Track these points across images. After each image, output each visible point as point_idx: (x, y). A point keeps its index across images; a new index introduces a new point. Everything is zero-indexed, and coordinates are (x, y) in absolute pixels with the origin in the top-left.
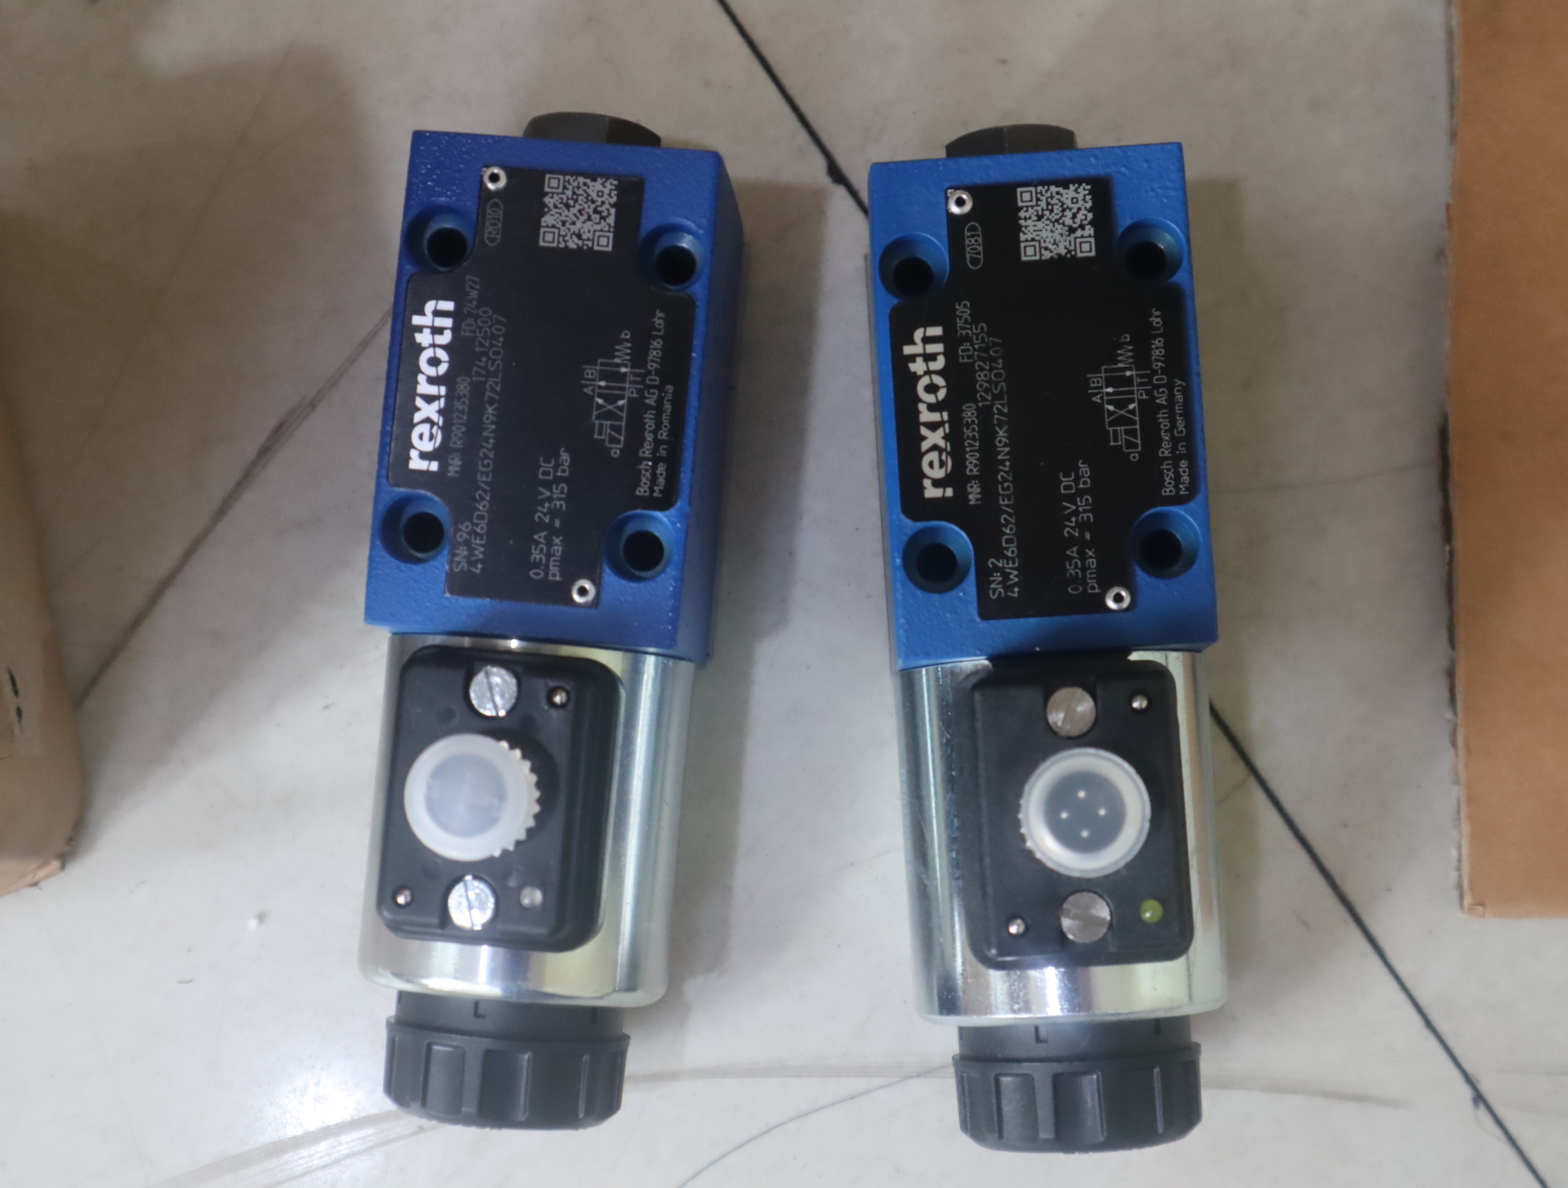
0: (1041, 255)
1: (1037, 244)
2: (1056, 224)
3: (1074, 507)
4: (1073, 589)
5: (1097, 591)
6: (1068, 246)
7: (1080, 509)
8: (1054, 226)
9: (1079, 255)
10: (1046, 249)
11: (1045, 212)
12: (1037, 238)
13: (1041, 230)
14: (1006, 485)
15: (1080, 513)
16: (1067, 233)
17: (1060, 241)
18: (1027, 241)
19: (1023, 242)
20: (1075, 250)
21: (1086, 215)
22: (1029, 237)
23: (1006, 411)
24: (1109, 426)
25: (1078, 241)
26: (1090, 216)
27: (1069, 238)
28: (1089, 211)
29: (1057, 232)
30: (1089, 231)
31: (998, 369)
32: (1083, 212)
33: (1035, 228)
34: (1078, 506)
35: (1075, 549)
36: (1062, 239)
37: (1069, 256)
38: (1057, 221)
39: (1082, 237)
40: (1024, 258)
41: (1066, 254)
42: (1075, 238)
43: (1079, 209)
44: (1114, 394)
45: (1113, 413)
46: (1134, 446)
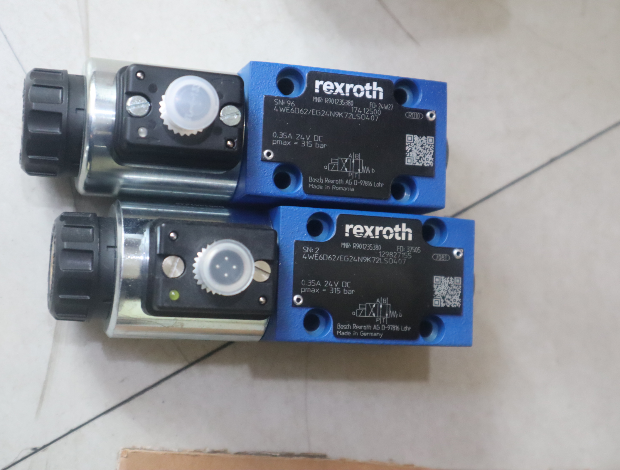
0: (435, 284)
1: (440, 283)
3: (336, 286)
4: (304, 282)
5: (302, 292)
6: (438, 295)
7: (335, 289)
8: (446, 291)
9: (434, 300)
10: (438, 287)
11: (451, 288)
12: (442, 283)
13: (445, 285)
14: (348, 259)
15: (334, 288)
16: (443, 296)
17: (440, 293)
19: (441, 278)
20: (436, 298)
21: (449, 304)
22: (443, 280)
23: (377, 262)
24: (367, 304)
25: (439, 300)
26: (448, 306)
27: (441, 296)
28: (450, 306)
29: (443, 292)
30: (443, 305)
31: (393, 261)
33: (446, 283)
34: (336, 287)
35: (320, 284)
36: (441, 293)
37: (434, 295)
38: (448, 292)
39: (441, 302)
40: (435, 277)
41: (435, 294)
42: (440, 299)
43: (451, 302)
44: (379, 308)
45: (372, 307)
46: (358, 314)
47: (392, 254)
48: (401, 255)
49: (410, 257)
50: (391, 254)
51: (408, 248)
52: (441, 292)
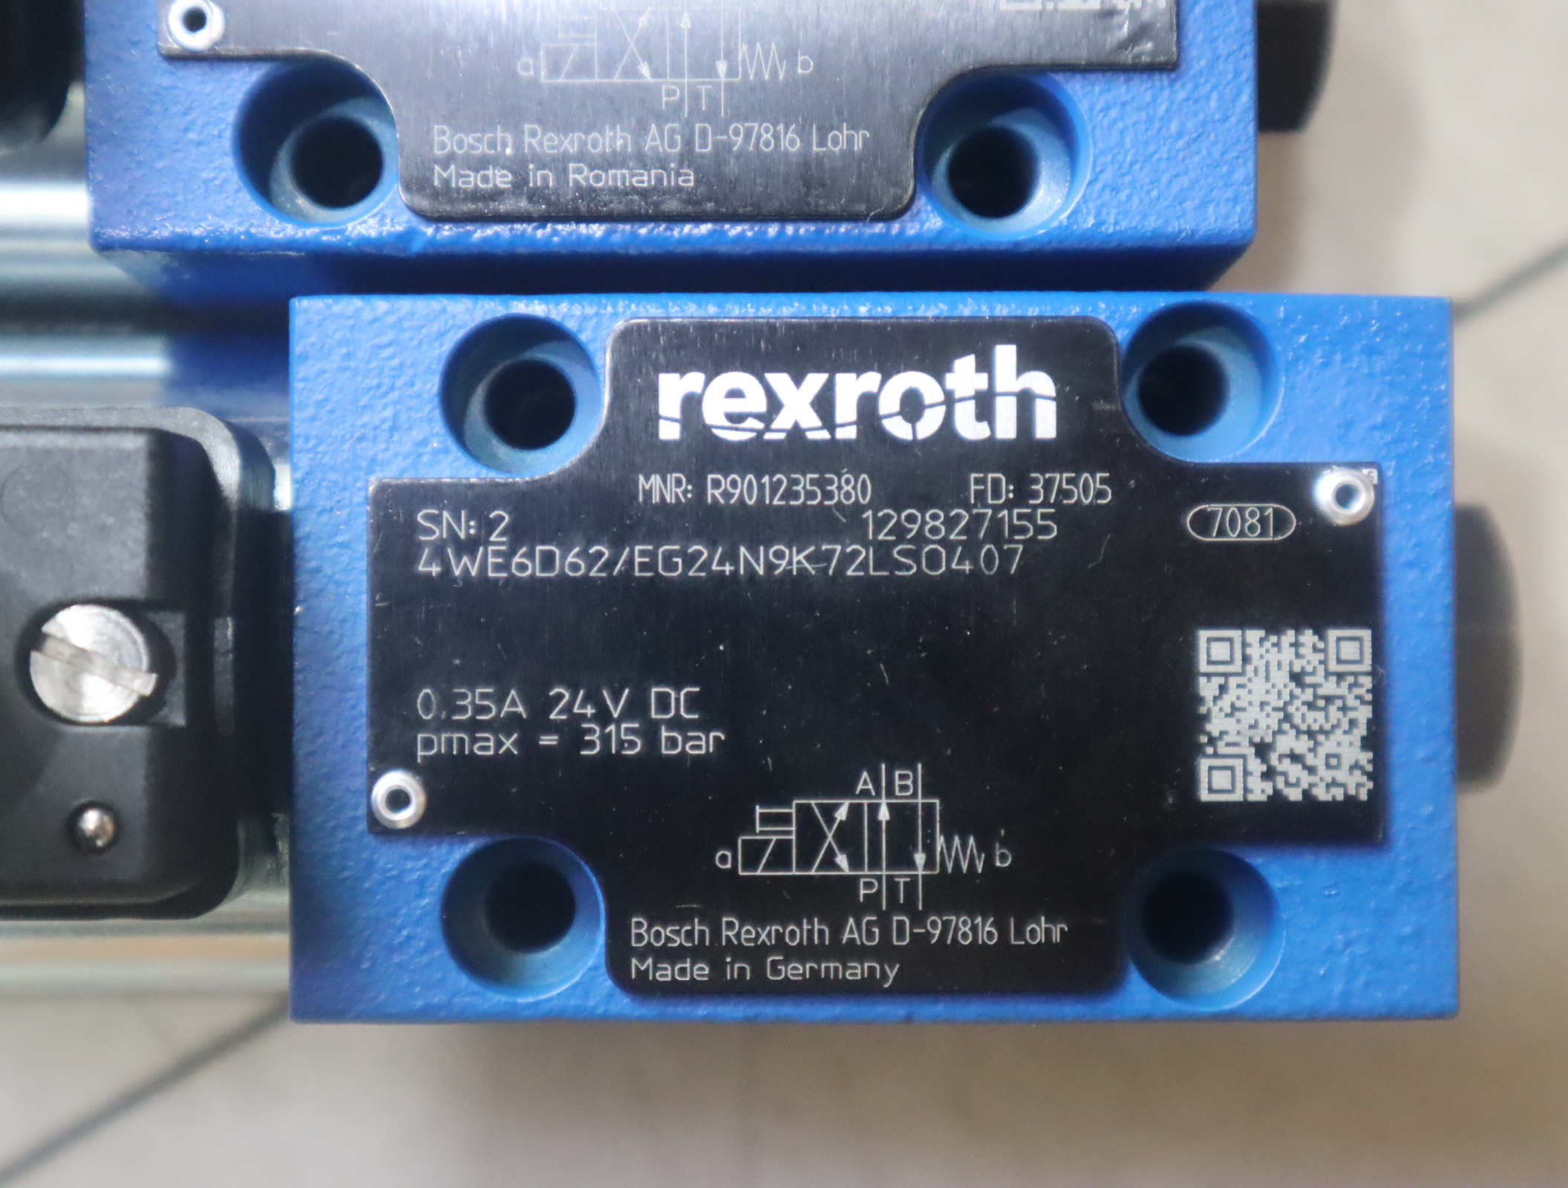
0: (1208, 676)
1: (1237, 667)
2: (1281, 715)
3: (616, 715)
4: (427, 697)
5: (420, 753)
6: (1227, 739)
7: (612, 728)
8: (1275, 709)
9: (1204, 764)
10: (1223, 688)
11: (1310, 691)
12: (1250, 669)
13: (1267, 678)
14: (679, 561)
15: (603, 726)
16: (1257, 740)
17: (1238, 721)
18: (1245, 645)
19: (1243, 636)
20: (1216, 755)
21: (1297, 784)
22: (1254, 651)
23: (850, 573)
24: (800, 806)
25: (1238, 764)
26: (1295, 795)
27: (1245, 742)
28: (1306, 793)
29: (1261, 717)
30: (1260, 791)
31: (949, 561)
32: (1306, 780)
33: (1273, 667)
34: (618, 722)
35: (520, 709)
36: (1245, 725)
37: (1204, 739)
38: (1287, 718)
39: (1246, 773)
40: (1204, 635)
41: (1209, 734)
42: (1244, 757)
43: (1311, 770)
44: (875, 823)
45: (830, 820)
46: (751, 862)
47: (937, 523)
48: (996, 524)
49: (1046, 530)
50: (933, 519)
51: (1036, 481)
52: (1247, 718)
